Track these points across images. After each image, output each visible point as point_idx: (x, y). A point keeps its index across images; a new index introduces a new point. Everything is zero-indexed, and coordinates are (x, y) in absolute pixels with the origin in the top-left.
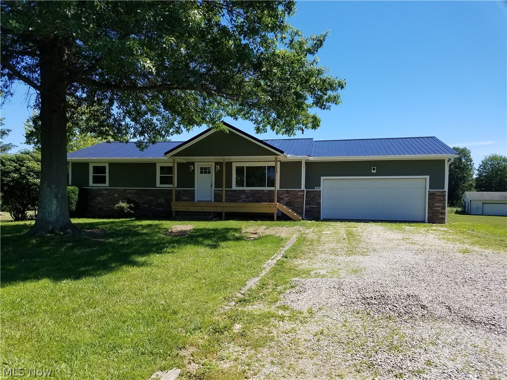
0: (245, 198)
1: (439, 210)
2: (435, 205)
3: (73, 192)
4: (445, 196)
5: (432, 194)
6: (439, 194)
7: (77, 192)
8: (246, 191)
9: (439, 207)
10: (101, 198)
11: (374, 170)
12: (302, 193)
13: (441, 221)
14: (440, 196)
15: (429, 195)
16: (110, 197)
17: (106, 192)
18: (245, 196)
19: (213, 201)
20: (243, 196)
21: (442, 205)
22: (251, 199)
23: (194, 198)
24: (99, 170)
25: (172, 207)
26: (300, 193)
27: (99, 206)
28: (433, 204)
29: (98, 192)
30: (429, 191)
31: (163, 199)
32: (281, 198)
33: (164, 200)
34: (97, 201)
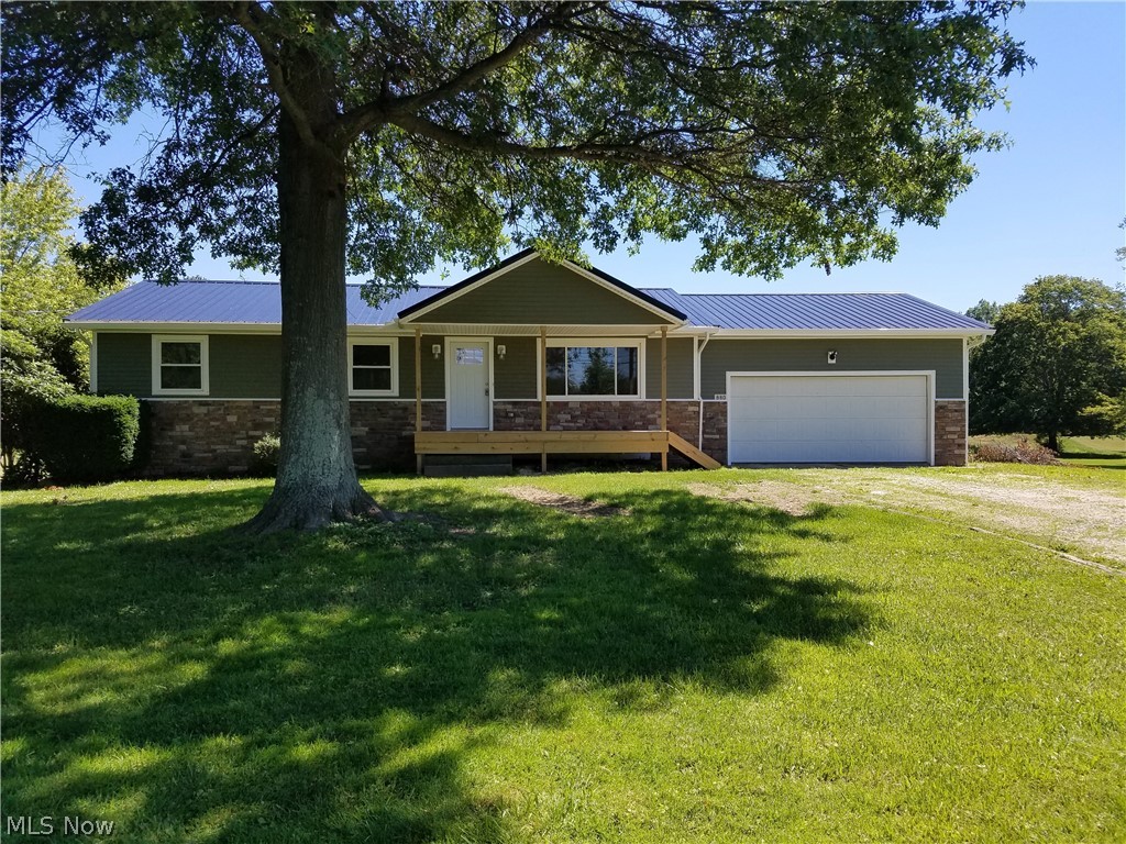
0: (569, 422)
1: (953, 440)
2: (948, 429)
3: (129, 413)
4: (964, 411)
5: (941, 407)
6: (954, 407)
7: (137, 412)
8: (570, 405)
9: (954, 433)
10: (186, 427)
11: (832, 357)
12: (696, 409)
13: (959, 461)
14: (956, 411)
15: (937, 410)
16: (212, 423)
17: (204, 410)
18: (569, 417)
19: (491, 429)
20: (564, 417)
21: (959, 429)
22: (581, 422)
23: (444, 422)
24: (179, 353)
25: (416, 445)
26: (691, 409)
27: (183, 447)
28: (943, 429)
29: (178, 412)
30: (936, 402)
31: (363, 426)
32: (649, 420)
33: (367, 429)
34: (174, 433)
